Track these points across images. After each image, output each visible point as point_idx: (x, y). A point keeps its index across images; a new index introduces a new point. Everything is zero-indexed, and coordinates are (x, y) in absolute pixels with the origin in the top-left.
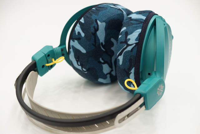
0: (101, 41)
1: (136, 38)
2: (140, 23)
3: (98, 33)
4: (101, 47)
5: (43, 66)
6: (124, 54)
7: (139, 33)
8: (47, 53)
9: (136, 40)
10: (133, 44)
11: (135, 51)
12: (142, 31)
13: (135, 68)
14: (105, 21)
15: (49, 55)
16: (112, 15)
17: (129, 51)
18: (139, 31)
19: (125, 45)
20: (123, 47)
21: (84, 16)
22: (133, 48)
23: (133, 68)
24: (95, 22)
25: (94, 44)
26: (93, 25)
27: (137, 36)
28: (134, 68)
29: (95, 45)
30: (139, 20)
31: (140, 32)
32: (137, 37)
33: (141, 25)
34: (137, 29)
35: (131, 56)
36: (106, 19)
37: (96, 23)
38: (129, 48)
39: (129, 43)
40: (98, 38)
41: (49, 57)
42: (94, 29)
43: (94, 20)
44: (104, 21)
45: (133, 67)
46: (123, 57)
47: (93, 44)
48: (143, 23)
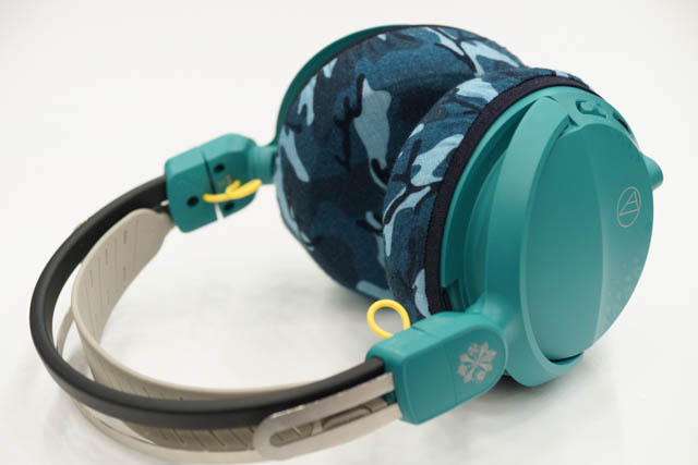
0: (371, 155)
1: (439, 167)
2: (469, 113)
3: (361, 125)
4: (373, 174)
5: (193, 201)
6: (396, 218)
7: (453, 147)
8: (214, 160)
9: (435, 173)
10: (424, 187)
11: (427, 210)
12: (463, 142)
13: (426, 274)
14: (391, 87)
15: (220, 168)
16: (422, 74)
17: (411, 209)
18: (456, 140)
19: (401, 188)
20: (397, 193)
21: (341, 55)
22: (423, 199)
23: (418, 271)
24: (355, 82)
25: (343, 158)
26: (345, 94)
27: (442, 157)
28: (423, 271)
29: (346, 164)
30: (471, 102)
31: (456, 146)
32: (442, 164)
33: (470, 120)
34: (451, 134)
35: (413, 230)
36: (395, 80)
37: (355, 88)
38: (412, 200)
39: (417, 180)
40: (359, 141)
41: (221, 175)
42: (342, 107)
43: (357, 76)
44: (384, 89)
45: (421, 269)
46: (394, 229)
47: (337, 157)
48: (480, 113)
